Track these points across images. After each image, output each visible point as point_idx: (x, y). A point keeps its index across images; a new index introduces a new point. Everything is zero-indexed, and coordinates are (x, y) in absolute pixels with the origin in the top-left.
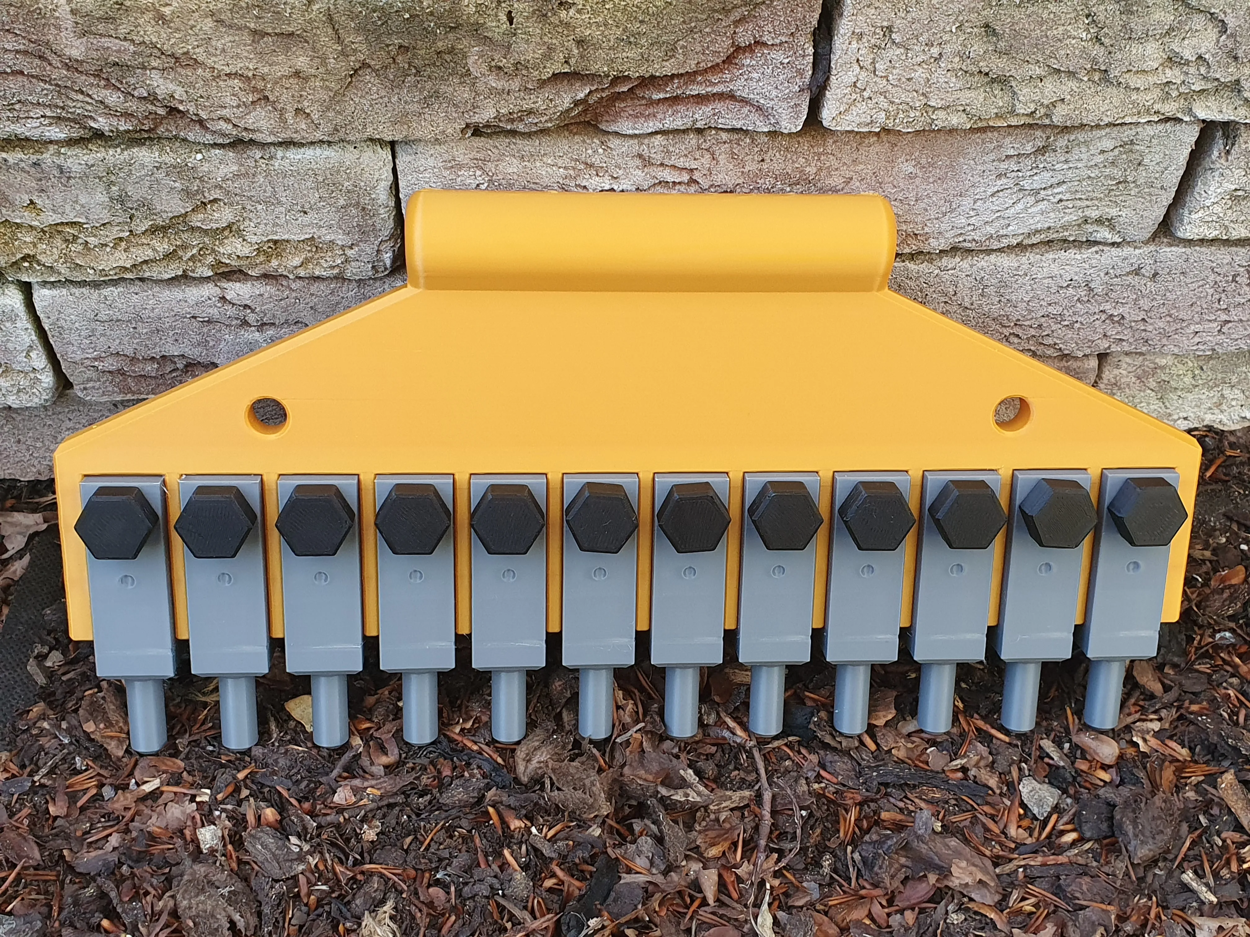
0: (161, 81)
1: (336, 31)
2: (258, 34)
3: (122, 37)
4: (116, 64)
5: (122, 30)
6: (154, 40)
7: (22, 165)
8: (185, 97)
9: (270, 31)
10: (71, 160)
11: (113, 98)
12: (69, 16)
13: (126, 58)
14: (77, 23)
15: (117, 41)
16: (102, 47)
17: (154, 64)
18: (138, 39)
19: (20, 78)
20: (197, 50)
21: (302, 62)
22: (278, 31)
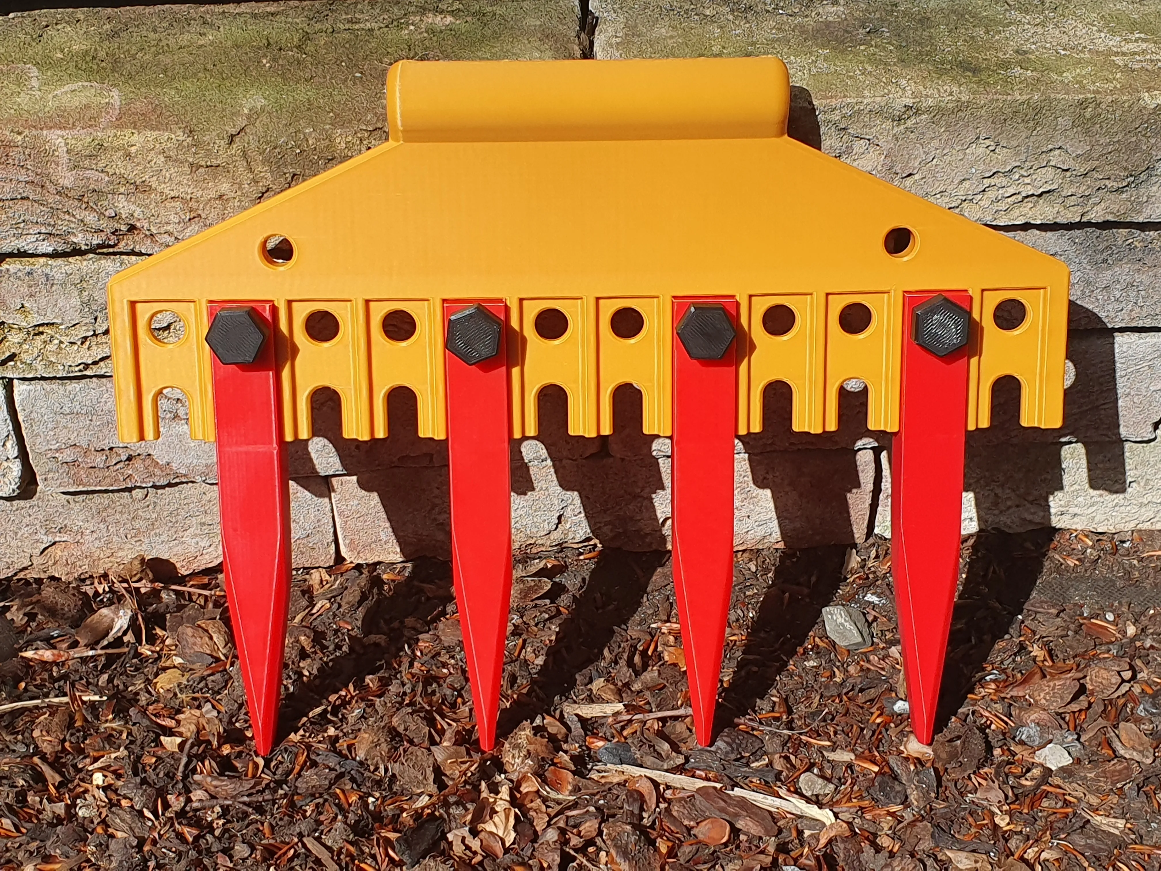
0: (125, 204)
1: (249, 164)
2: (194, 167)
3: (100, 169)
4: (94, 191)
5: (101, 165)
6: (123, 171)
7: (19, 274)
8: (141, 217)
9: (203, 163)
10: (56, 269)
11: (91, 218)
12: (65, 155)
13: (102, 186)
14: (70, 160)
15: (97, 173)
16: (86, 177)
17: (122, 190)
18: (111, 172)
19: (26, 202)
20: (151, 180)
21: (225, 187)
22: (209, 164)
